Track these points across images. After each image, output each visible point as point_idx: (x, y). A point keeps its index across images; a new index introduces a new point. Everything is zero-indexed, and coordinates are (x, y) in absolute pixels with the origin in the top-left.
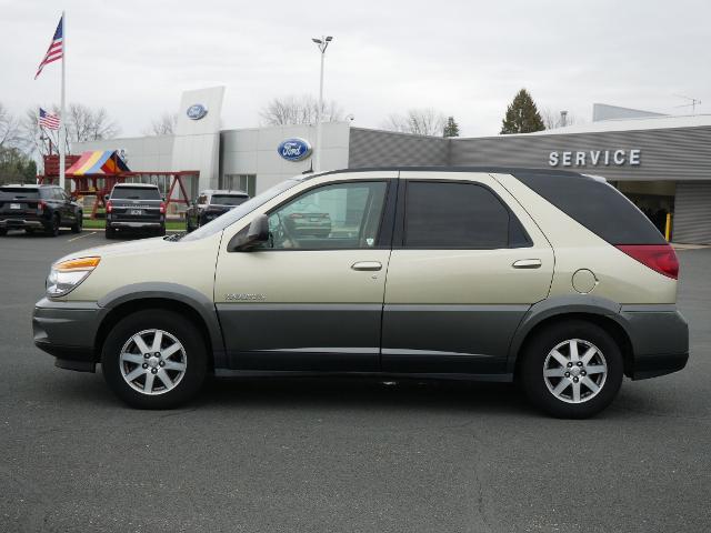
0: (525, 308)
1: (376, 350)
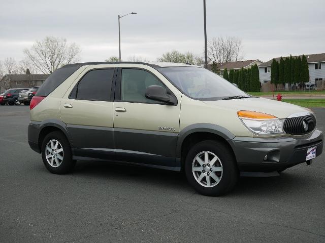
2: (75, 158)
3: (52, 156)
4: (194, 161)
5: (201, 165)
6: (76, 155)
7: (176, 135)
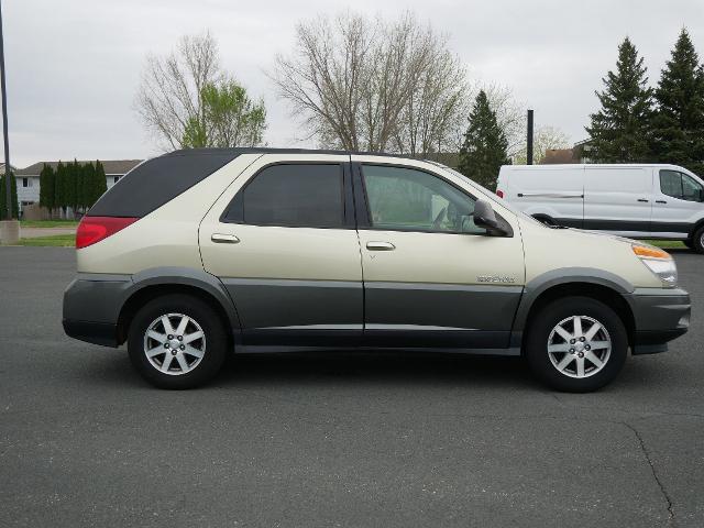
2: (240, 349)
3: (169, 351)
4: (552, 334)
5: (568, 341)
6: (244, 344)
7: (519, 290)
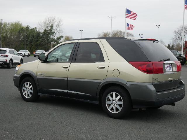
0: (100, 81)
1: (66, 91)
